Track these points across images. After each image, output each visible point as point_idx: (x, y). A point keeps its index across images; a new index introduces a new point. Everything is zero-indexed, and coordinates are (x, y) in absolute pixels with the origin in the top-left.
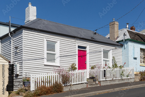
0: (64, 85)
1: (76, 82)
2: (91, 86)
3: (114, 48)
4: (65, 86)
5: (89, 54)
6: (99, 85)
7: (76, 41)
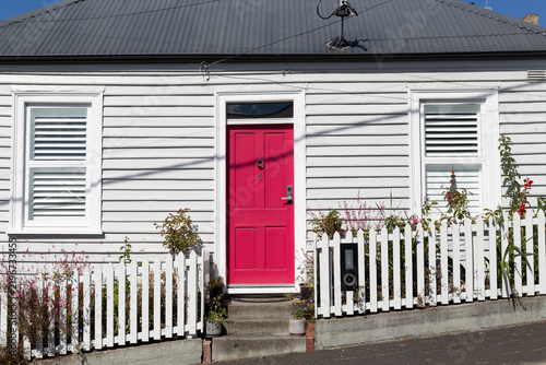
0: (37, 354)
1: (122, 331)
2: (235, 356)
3: (523, 75)
4: (45, 357)
5: (304, 143)
6: (301, 348)
7: (214, 80)
